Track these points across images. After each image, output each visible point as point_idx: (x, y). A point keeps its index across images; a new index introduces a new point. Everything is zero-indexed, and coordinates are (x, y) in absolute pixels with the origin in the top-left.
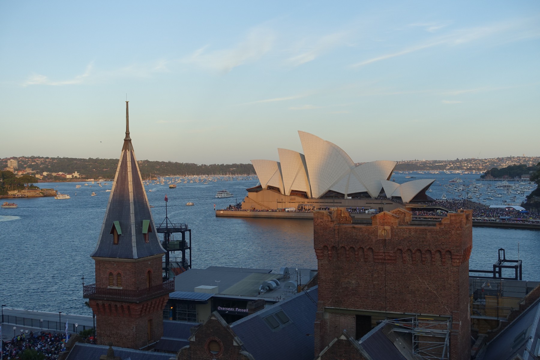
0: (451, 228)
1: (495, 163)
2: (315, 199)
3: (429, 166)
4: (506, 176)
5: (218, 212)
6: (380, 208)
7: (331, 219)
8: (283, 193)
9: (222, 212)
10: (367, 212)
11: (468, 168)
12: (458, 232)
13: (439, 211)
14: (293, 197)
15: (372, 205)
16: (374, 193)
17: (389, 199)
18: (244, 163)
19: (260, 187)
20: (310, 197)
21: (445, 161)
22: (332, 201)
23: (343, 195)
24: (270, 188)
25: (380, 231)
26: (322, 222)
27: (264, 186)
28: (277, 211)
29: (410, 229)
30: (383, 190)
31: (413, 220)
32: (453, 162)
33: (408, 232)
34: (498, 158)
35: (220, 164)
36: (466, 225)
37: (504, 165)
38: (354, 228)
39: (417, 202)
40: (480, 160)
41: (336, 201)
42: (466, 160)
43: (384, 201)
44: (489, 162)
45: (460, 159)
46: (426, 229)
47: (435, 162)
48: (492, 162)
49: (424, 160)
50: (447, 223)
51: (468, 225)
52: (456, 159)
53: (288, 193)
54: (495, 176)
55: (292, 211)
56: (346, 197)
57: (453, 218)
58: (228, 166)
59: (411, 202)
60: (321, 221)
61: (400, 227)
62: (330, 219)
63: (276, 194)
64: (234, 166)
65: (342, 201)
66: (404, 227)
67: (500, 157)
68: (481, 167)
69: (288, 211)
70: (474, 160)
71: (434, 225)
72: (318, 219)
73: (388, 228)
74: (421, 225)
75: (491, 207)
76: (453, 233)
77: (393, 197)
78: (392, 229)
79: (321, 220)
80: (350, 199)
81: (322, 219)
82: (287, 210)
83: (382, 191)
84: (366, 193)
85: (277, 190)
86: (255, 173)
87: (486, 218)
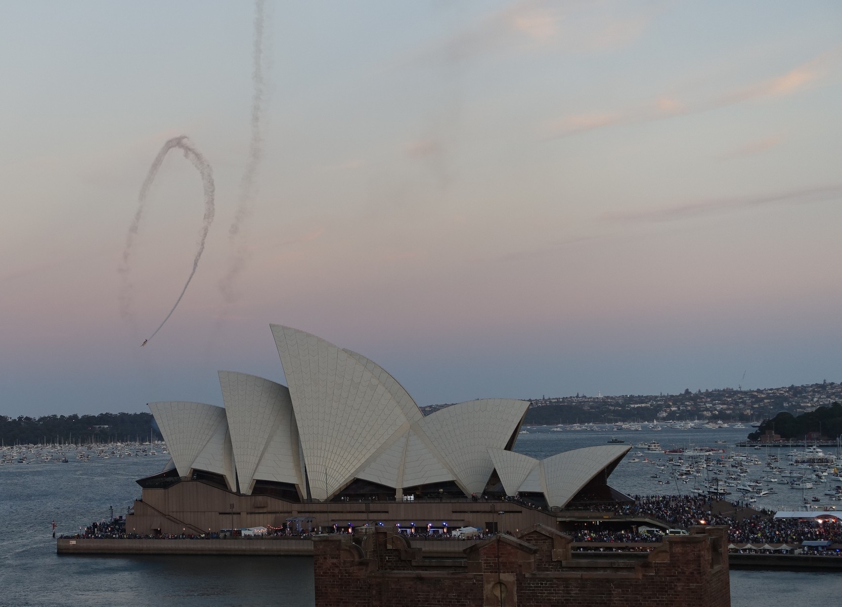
0: (673, 576)
1: (786, 399)
2: (318, 502)
3: (614, 411)
4: (814, 435)
5: (63, 544)
6: (488, 525)
7: (361, 556)
8: (234, 489)
9: (73, 542)
10: (455, 533)
11: (716, 414)
12: (693, 586)
13: (643, 530)
14: (260, 499)
15: (469, 517)
16: (473, 485)
17: (511, 499)
18: (131, 412)
19: (174, 472)
20: (305, 497)
21: (655, 398)
22: (363, 507)
23: (389, 492)
24: (200, 476)
25: (488, 587)
26: (337, 567)
27: (183, 472)
28: (221, 535)
29: (566, 580)
30: (495, 475)
31: (574, 556)
32: (675, 399)
33: (562, 588)
34: (792, 388)
35: (67, 415)
36: (712, 567)
37: (809, 406)
38: (420, 579)
39: (586, 507)
40: (745, 393)
41: (373, 507)
42: (709, 394)
43: (499, 506)
44: (768, 397)
45: (694, 391)
46: (608, 581)
47: (631, 399)
48: (776, 397)
49: (600, 396)
50: (664, 563)
51: (717, 568)
52: (683, 392)
53: (246, 489)
54: (786, 436)
55: (257, 537)
56: (399, 495)
57: (678, 549)
58: (89, 421)
59: (569, 506)
60: (333, 564)
61: (543, 574)
62: (357, 559)
63: (216, 492)
64: (105, 418)
65: (391, 507)
66: (551, 574)
67: (798, 384)
68: (748, 412)
69: (248, 537)
70: (731, 393)
71: (630, 568)
72: (325, 558)
73: (508, 577)
74: (596, 568)
75: (780, 515)
76: (679, 589)
77: (522, 494)
78: (520, 580)
79: (335, 561)
80: (411, 502)
81: (337, 558)
82: (244, 533)
83: (495, 477)
84: (452, 484)
85: (217, 480)
86: (161, 438)
87: (767, 546)
